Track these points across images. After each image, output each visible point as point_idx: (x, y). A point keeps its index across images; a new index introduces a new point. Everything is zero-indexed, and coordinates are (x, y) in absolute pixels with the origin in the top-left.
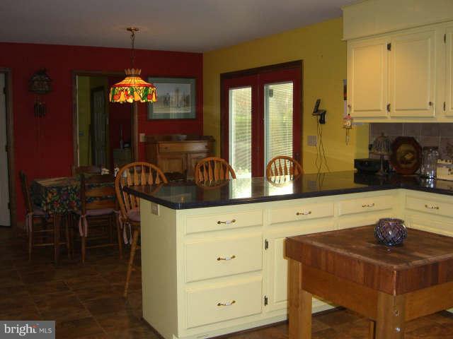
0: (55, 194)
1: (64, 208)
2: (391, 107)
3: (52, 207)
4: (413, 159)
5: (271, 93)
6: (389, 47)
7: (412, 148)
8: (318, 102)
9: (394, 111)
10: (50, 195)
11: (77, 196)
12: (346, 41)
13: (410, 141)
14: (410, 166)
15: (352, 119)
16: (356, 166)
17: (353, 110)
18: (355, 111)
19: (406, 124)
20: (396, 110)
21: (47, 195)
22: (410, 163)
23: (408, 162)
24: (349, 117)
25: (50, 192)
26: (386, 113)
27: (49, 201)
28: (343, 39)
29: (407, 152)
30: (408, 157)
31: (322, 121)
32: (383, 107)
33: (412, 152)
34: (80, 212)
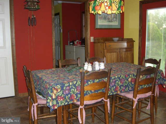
0: (59, 91)
1: (66, 101)
3: (57, 102)
10: (55, 91)
11: (77, 90)
21: (52, 92)
25: (55, 89)
27: (54, 97)
34: (79, 103)
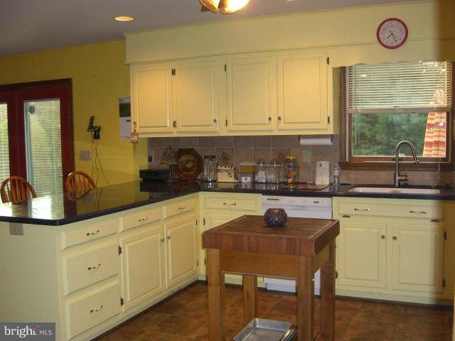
2: (177, 124)
4: (193, 167)
5: (32, 110)
6: (173, 72)
7: (192, 158)
8: (92, 119)
9: (179, 127)
12: (129, 64)
13: (190, 152)
14: (191, 173)
15: (137, 134)
16: (141, 177)
17: (138, 126)
18: (140, 127)
19: (183, 138)
20: (182, 126)
22: (192, 171)
23: (189, 170)
24: (135, 133)
26: (172, 129)
28: (127, 62)
29: (188, 161)
30: (189, 166)
31: (97, 137)
32: (169, 123)
33: (193, 161)
